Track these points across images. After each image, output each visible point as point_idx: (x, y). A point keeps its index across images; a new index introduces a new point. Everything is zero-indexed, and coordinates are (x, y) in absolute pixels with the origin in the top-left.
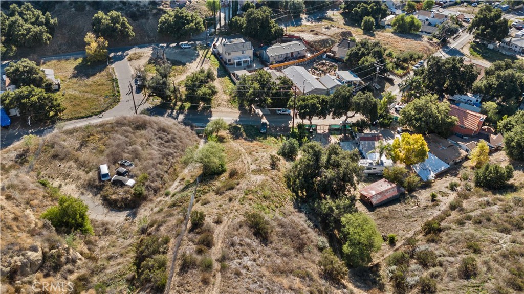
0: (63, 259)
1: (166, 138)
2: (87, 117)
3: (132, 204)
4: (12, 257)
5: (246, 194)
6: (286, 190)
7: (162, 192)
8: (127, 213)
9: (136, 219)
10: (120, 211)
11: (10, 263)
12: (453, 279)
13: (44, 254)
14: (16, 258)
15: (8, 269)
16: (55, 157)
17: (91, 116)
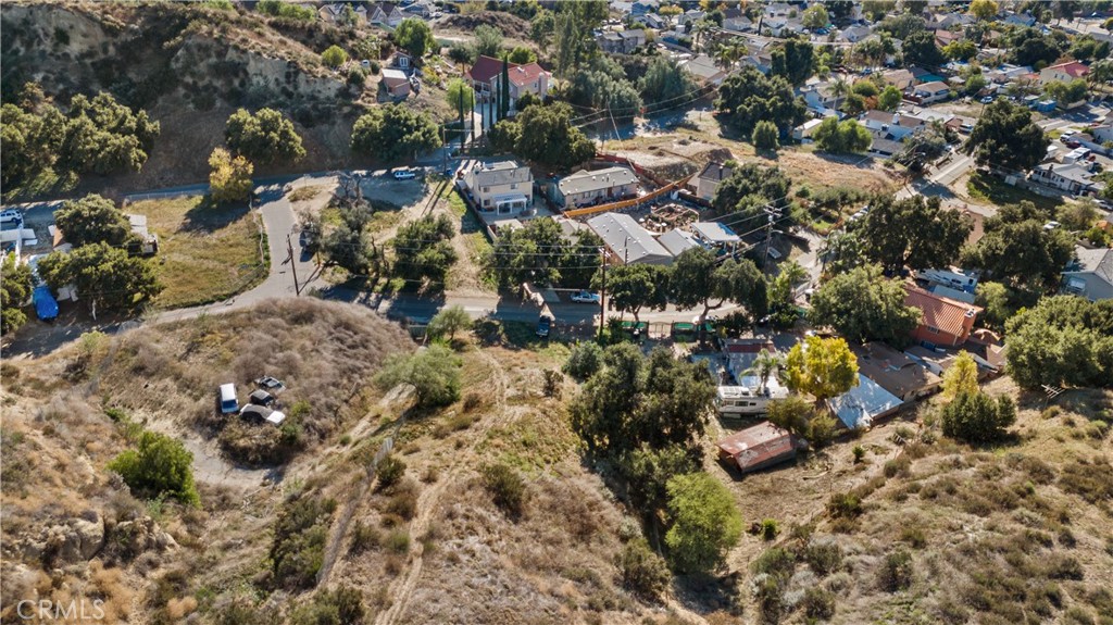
0: (141, 540)
1: (350, 340)
2: (204, 304)
3: (277, 456)
4: (50, 525)
5: (491, 437)
6: (570, 434)
7: (336, 437)
8: (265, 472)
9: (282, 484)
10: (253, 469)
11: (46, 536)
12: (867, 592)
13: (107, 527)
14: (56, 528)
15: (43, 545)
16: (139, 370)
17: (212, 302)
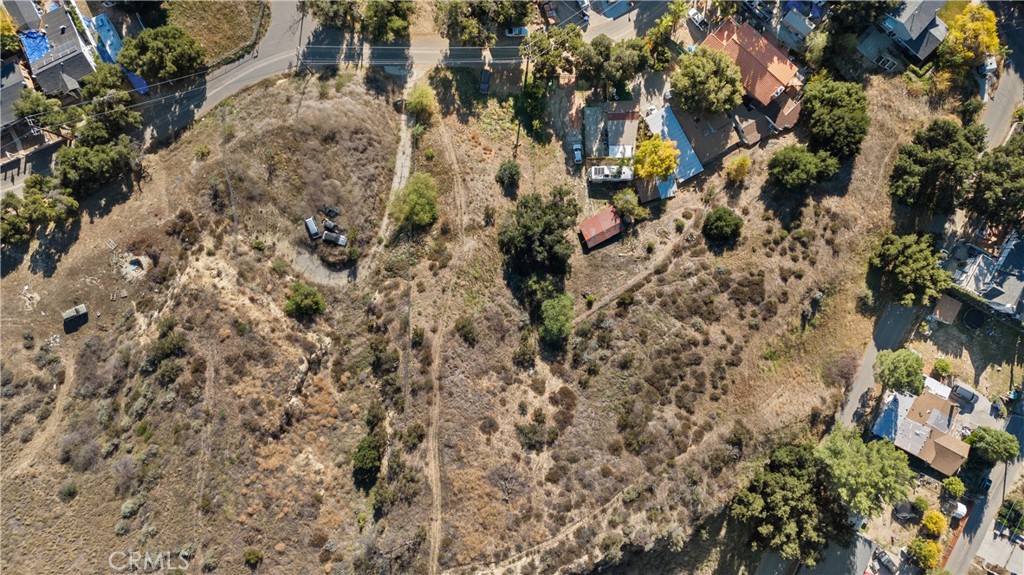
1: (361, 144)
2: (238, 59)
3: (349, 264)
5: (459, 278)
7: (375, 240)
9: (358, 280)
10: (341, 272)
17: (242, 56)
